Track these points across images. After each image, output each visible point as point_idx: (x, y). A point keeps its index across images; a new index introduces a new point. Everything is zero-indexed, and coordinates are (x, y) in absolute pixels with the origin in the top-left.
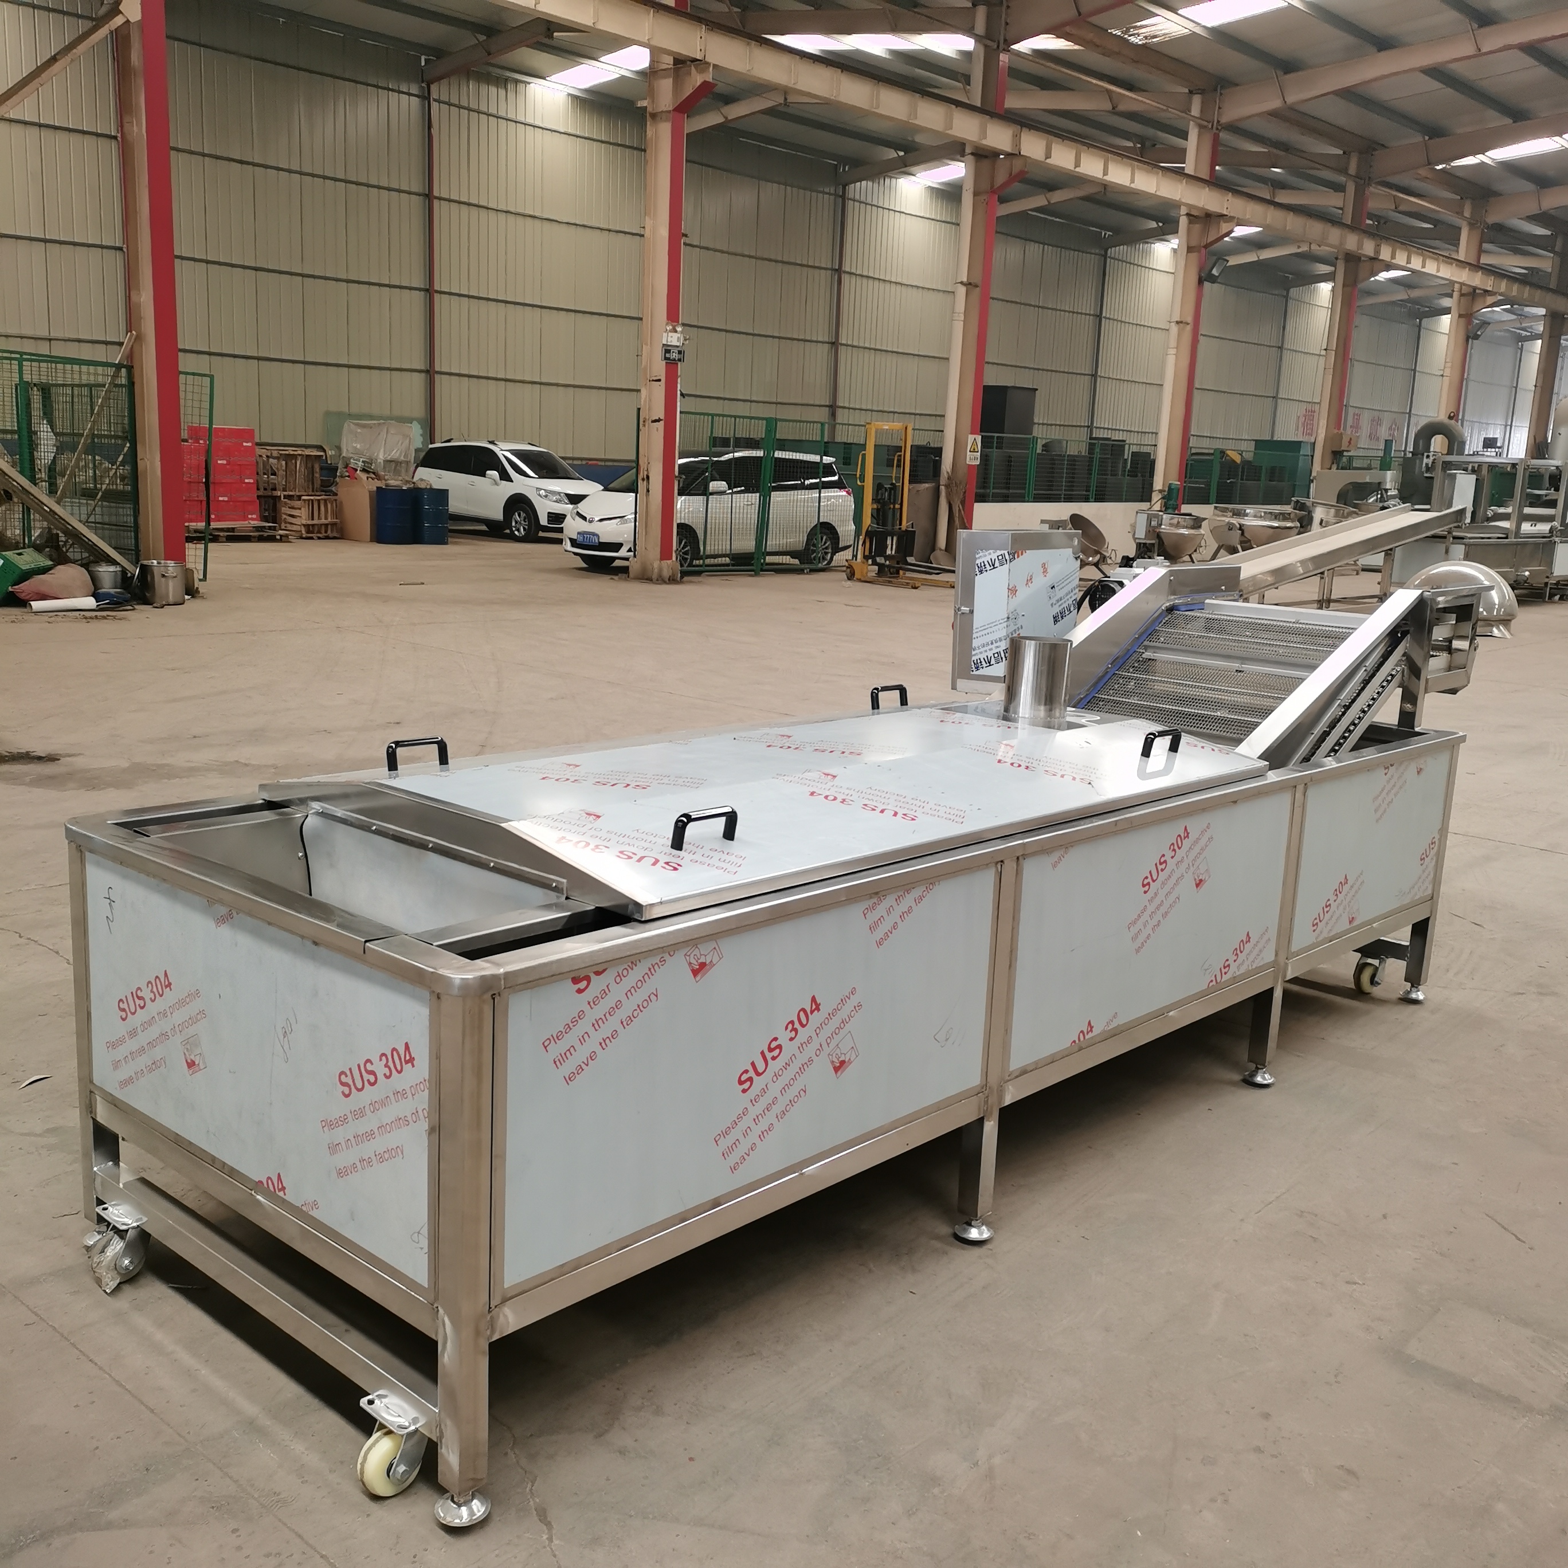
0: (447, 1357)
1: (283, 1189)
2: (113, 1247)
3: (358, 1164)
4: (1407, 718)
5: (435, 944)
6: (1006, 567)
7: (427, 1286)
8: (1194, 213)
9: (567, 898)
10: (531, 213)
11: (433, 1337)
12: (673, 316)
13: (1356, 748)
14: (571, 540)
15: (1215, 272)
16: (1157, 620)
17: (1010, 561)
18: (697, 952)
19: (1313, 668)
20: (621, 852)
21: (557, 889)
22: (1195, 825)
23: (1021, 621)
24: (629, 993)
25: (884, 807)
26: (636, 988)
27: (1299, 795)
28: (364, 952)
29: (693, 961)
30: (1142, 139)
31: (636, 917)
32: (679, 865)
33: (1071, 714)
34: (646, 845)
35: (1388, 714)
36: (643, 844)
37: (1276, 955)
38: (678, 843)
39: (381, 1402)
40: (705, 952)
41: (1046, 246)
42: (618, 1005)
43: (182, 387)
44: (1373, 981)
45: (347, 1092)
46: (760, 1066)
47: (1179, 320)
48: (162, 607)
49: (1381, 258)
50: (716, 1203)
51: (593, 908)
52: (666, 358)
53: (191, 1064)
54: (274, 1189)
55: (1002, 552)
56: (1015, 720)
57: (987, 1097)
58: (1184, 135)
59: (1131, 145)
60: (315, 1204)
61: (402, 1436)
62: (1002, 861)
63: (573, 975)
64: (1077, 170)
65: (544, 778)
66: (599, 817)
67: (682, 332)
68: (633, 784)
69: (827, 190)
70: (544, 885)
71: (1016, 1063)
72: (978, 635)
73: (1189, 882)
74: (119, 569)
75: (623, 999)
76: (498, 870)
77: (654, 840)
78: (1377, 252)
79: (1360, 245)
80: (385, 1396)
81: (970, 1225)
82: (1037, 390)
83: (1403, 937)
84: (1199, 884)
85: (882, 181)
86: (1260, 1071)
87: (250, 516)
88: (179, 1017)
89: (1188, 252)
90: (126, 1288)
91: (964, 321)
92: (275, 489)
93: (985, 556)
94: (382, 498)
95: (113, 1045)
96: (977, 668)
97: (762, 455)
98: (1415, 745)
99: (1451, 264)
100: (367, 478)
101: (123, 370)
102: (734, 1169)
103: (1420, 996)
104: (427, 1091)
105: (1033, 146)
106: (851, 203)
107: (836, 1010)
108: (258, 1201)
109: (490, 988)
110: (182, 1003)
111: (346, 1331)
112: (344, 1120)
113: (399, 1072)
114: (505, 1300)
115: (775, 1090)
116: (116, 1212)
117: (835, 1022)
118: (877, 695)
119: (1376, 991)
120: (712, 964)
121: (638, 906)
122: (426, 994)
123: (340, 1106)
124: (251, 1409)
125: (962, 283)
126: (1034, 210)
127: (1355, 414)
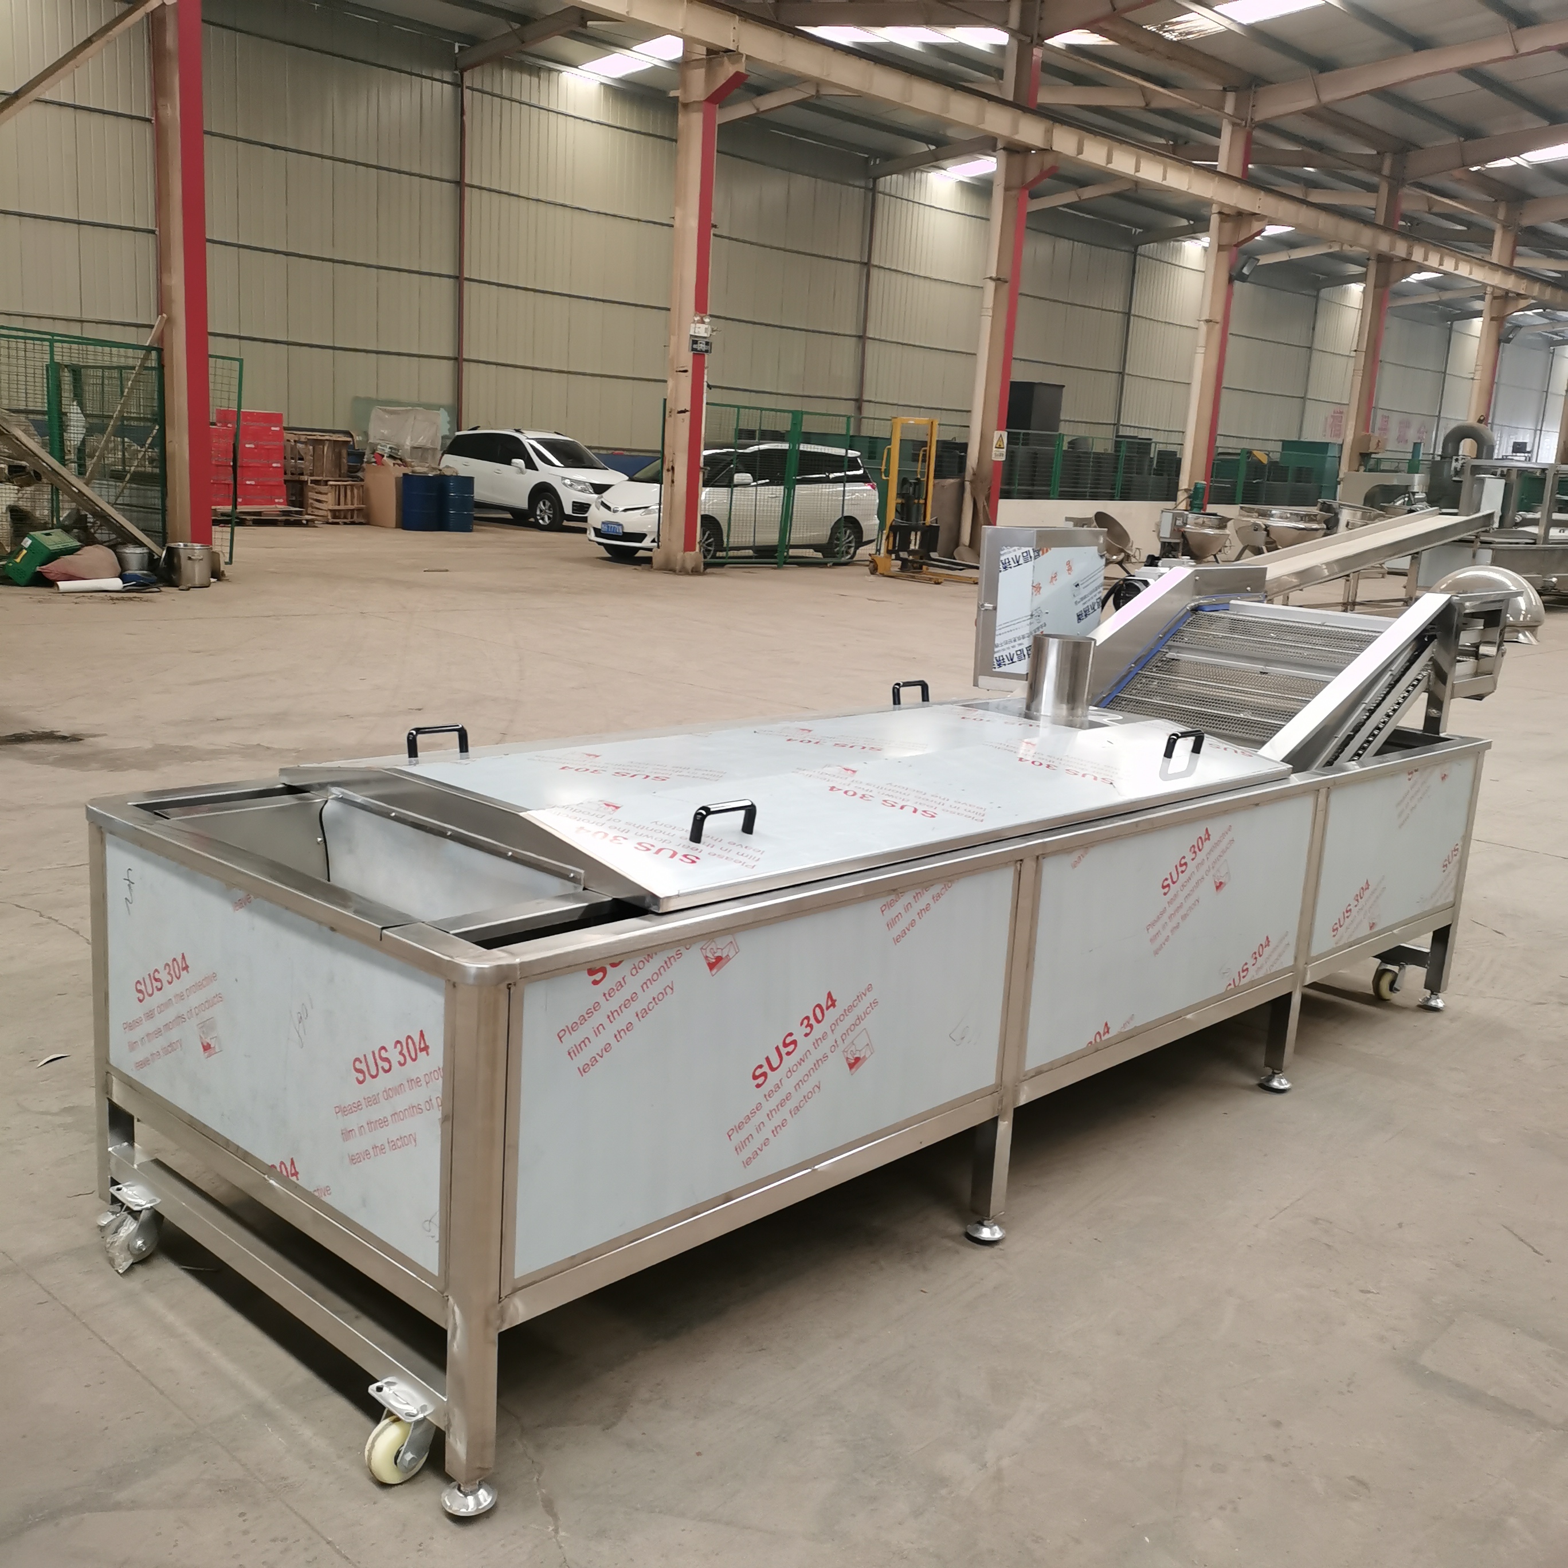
0: (456, 1346)
1: (296, 1174)
2: (126, 1228)
3: (371, 1151)
4: (1433, 723)
5: (451, 932)
6: (1031, 564)
7: (436, 1274)
8: (1226, 211)
9: (585, 889)
10: (562, 202)
11: (443, 1325)
12: (701, 306)
13: (1380, 752)
14: (595, 529)
15: (1245, 271)
16: (1182, 620)
17: (1035, 559)
18: (713, 945)
19: (1337, 671)
20: (640, 844)
21: (574, 880)
22: (1216, 827)
23: (1044, 619)
24: (645, 986)
25: (904, 803)
26: (651, 980)
27: (1322, 799)
28: (381, 939)
29: (710, 955)
30: (1174, 136)
31: (653, 909)
32: (697, 858)
33: (1094, 713)
34: (665, 837)
35: (1413, 718)
36: (661, 836)
37: (1296, 958)
38: (696, 835)
39: (390, 1390)
40: (720, 947)
41: (1076, 243)
42: (634, 997)
43: (211, 371)
44: (1392, 988)
45: (361, 1078)
46: (775, 1063)
47: (1208, 318)
48: (188, 589)
49: (1413, 259)
50: (728, 1197)
51: (610, 899)
52: (693, 349)
53: (207, 1048)
54: (287, 1174)
55: (1027, 549)
56: (1036, 718)
57: (1002, 1097)
58: (1217, 133)
59: (1162, 141)
60: (327, 1190)
61: (410, 1423)
62: (1021, 860)
63: (589, 966)
64: (1109, 166)
65: (563, 768)
66: (617, 808)
67: (709, 323)
68: (652, 776)
69: (857, 183)
70: (561, 875)
71: (1031, 1063)
72: (1003, 631)
73: (1209, 885)
74: (145, 551)
75: (639, 991)
76: (515, 859)
77: (673, 832)
78: (1410, 254)
79: (1393, 247)
80: (393, 1384)
81: (983, 1225)
82: (1064, 386)
83: (1423, 944)
84: (1219, 886)
85: (912, 174)
86: (1276, 1076)
87: (277, 501)
88: (195, 1000)
89: (1219, 251)
90: (140, 1269)
91: (993, 317)
92: (302, 474)
93: (1010, 552)
94: (409, 484)
95: (130, 1026)
96: (999, 665)
97: (787, 448)
98: (1440, 750)
99: (1486, 266)
100: (394, 464)
101: (154, 354)
102: (747, 1163)
103: (1439, 1003)
104: (441, 1079)
105: (1065, 142)
106: (881, 195)
107: (852, 1007)
108: (271, 1185)
109: (506, 978)
110: (198, 986)
111: (357, 1317)
112: (358, 1106)
113: (414, 1060)
114: (515, 1291)
115: (788, 1085)
116: (130, 1193)
117: (850, 1019)
118: (898, 690)
119: (1395, 998)
120: (728, 958)
121: (655, 898)
122: (442, 983)
123: (353, 1093)
124: (260, 1393)
125: (991, 278)
126: (1064, 206)
127: (1384, 417)
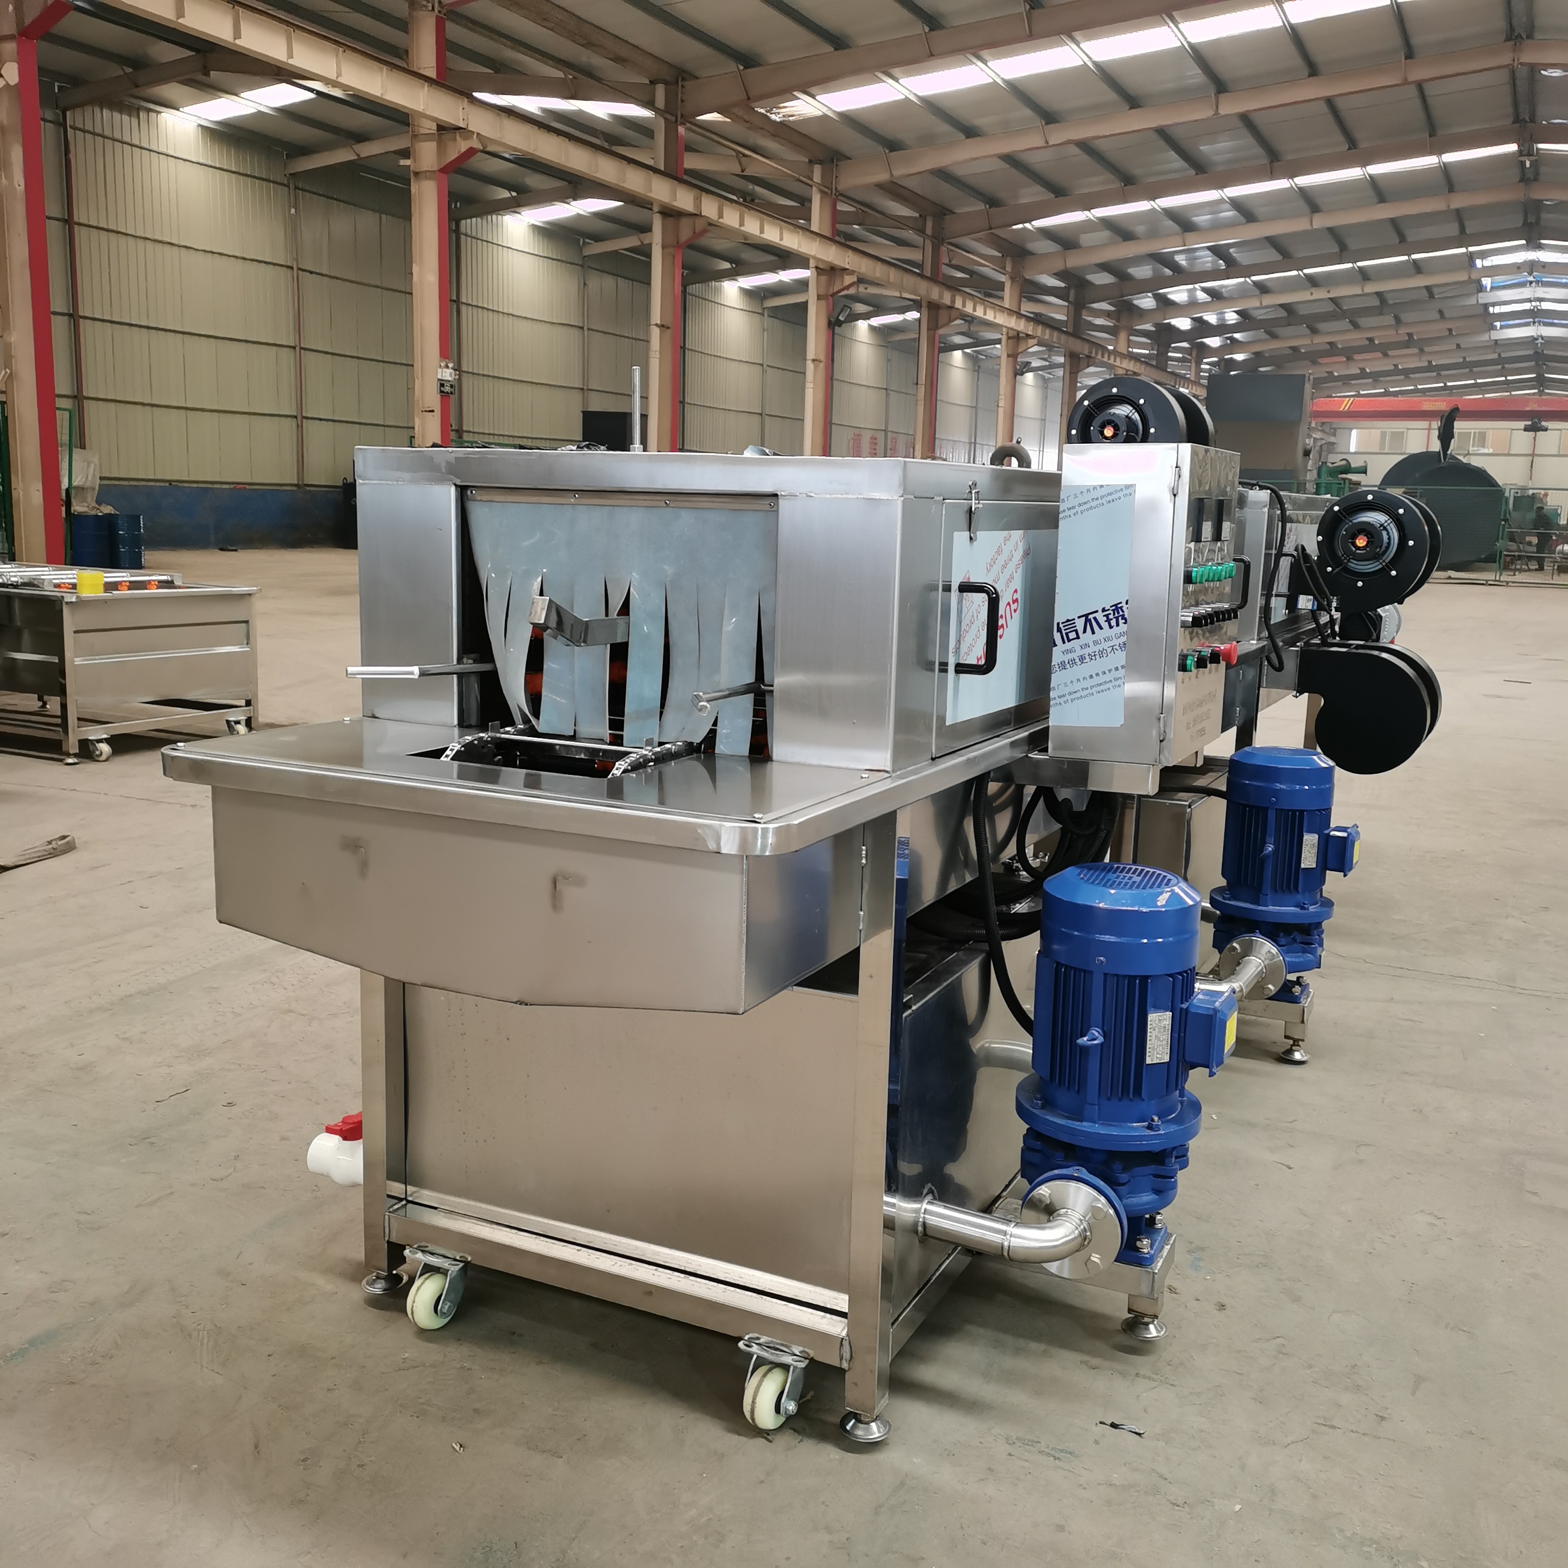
8: (821, 266)
10: (169, 240)
12: (444, 353)
15: (841, 318)
47: (814, 357)
49: (956, 306)
52: (441, 392)
64: (741, 228)
67: (452, 368)
78: (953, 301)
79: (941, 296)
85: (490, 218)
89: (818, 299)
94: (77, 524)
99: (1003, 312)
105: (709, 208)
106: (464, 237)
125: (657, 325)
126: (626, 250)
127: (893, 438)
